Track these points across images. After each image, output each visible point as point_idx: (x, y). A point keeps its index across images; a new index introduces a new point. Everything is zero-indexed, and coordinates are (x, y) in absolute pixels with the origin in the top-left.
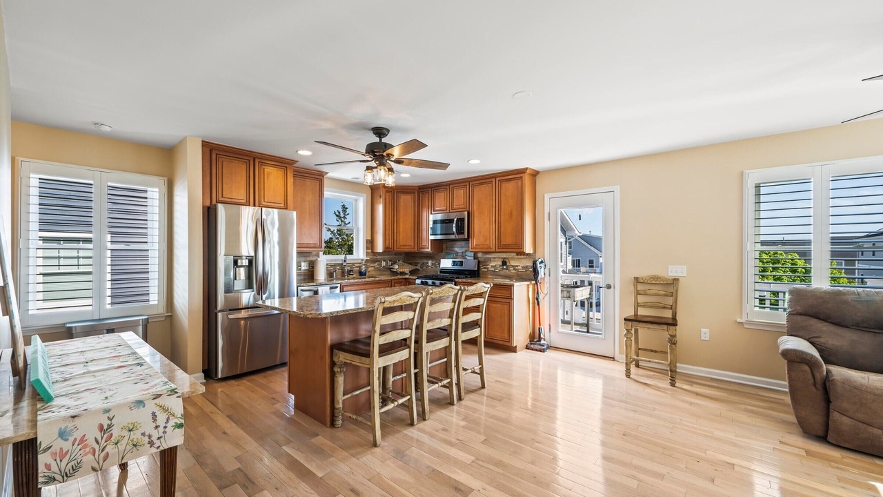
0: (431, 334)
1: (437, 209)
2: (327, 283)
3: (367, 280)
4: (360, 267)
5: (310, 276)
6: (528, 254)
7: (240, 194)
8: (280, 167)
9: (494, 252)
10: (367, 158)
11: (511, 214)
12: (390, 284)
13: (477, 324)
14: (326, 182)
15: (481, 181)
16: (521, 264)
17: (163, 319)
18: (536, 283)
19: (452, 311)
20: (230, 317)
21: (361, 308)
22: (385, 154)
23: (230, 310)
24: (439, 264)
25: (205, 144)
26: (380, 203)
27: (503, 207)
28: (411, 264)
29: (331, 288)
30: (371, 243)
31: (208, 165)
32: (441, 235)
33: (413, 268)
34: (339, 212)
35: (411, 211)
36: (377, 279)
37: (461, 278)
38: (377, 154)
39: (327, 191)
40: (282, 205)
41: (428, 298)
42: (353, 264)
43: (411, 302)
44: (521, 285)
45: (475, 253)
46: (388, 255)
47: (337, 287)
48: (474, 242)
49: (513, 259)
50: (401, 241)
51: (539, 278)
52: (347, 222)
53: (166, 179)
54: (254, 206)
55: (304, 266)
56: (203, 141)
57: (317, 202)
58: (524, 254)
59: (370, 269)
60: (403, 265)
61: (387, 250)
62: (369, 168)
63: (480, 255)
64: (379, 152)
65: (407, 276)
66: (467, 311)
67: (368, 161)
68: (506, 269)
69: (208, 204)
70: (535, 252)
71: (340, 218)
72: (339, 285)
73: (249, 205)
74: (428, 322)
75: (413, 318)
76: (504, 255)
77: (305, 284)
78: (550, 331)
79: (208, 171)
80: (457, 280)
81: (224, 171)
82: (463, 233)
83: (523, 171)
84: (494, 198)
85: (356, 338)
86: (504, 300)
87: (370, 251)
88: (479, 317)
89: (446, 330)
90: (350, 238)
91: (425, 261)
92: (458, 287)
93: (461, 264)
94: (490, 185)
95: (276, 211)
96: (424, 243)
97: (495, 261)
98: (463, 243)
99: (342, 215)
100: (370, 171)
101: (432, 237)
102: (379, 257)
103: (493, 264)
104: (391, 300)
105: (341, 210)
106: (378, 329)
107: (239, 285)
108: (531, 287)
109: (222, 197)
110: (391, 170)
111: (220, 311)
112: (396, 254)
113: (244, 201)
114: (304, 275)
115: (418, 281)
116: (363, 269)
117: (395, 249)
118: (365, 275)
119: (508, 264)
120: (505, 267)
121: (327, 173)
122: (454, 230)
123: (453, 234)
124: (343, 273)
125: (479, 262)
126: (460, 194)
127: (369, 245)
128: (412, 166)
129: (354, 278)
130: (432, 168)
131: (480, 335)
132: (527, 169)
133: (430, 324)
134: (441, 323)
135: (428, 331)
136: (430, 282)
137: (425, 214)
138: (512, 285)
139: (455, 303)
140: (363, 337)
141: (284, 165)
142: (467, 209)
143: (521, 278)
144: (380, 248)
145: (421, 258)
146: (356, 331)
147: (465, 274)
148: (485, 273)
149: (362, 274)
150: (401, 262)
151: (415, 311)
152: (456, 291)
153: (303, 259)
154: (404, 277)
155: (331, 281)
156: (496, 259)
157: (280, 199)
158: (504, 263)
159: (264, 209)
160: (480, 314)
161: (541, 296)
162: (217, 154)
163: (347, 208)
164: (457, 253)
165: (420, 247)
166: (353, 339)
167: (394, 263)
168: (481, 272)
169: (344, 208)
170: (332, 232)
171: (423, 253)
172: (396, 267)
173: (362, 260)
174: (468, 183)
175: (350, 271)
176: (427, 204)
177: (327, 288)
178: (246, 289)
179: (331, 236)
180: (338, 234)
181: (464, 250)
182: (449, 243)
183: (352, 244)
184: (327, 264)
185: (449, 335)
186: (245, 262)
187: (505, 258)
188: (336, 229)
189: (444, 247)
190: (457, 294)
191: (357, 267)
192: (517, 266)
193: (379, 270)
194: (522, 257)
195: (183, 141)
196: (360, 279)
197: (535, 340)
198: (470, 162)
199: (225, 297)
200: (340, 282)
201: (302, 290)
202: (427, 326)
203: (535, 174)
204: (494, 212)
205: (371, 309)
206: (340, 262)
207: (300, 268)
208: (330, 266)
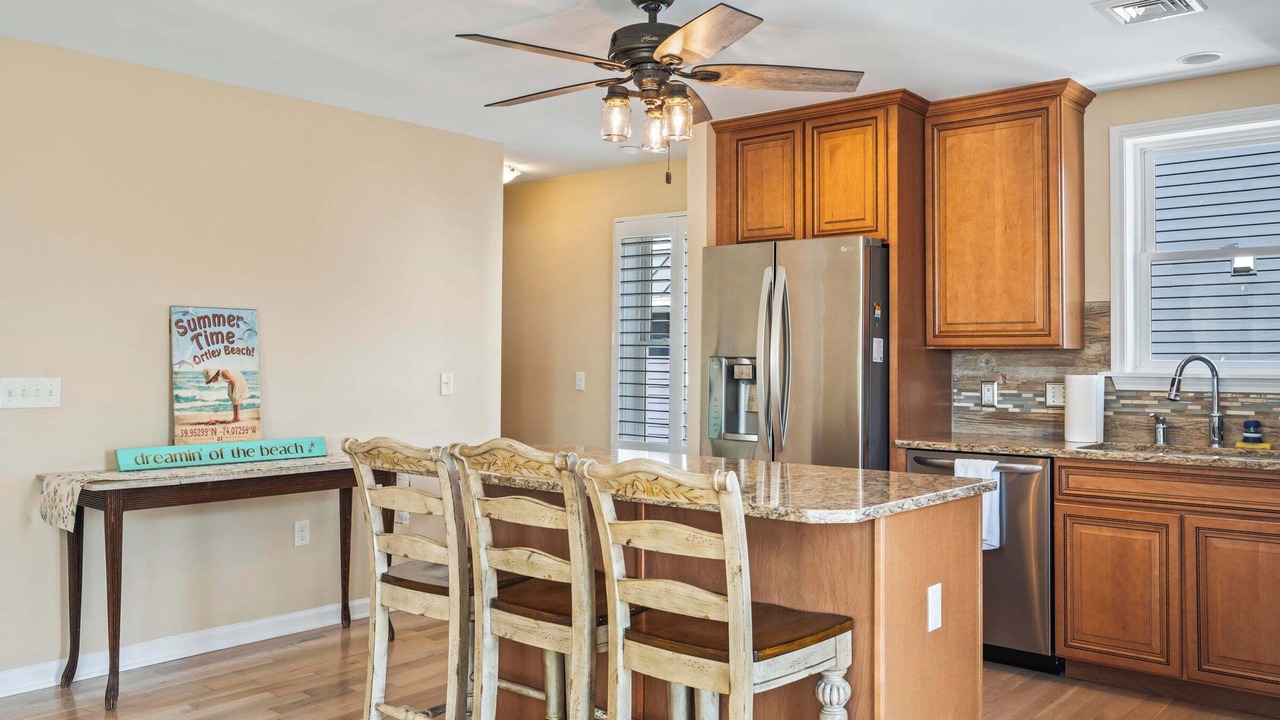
7: (777, 215)
8: (859, 124)
31: (728, 168)
40: (868, 223)
54: (805, 236)
55: (1056, 396)
109: (747, 229)
113: (785, 231)
114: (1056, 424)
153: (1051, 372)
157: (860, 207)
159: (778, 243)
162: (738, 142)
186: (748, 372)
201: (920, 462)
207: (1038, 399)
208: (1155, 398)
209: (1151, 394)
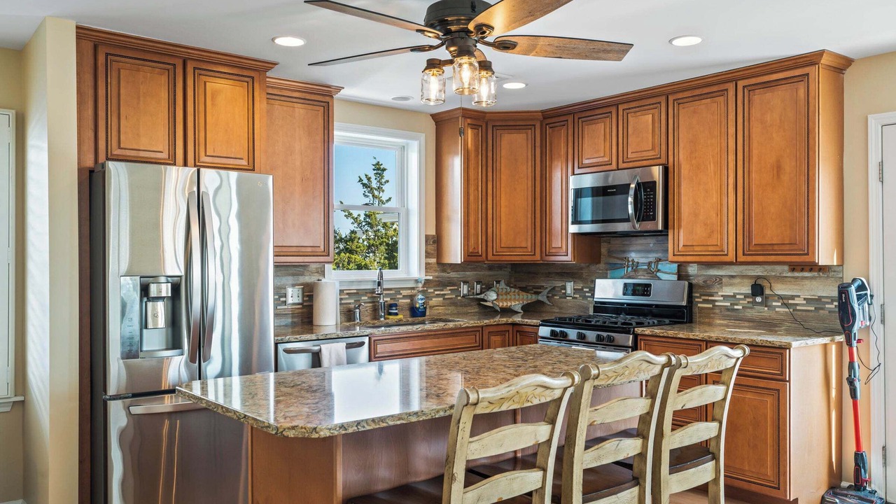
0: (591, 478)
1: (586, 162)
2: (340, 333)
3: (428, 327)
4: (412, 297)
5: (305, 318)
6: (823, 269)
7: (156, 142)
8: (238, 77)
9: (731, 263)
10: (430, 39)
11: (778, 168)
12: (480, 340)
13: (708, 452)
14: (338, 111)
15: (698, 92)
16: (805, 290)
17: (8, 409)
18: (849, 343)
19: (645, 419)
20: (136, 410)
21: (416, 413)
22: (471, 26)
23: (134, 395)
24: (592, 290)
25: (83, 33)
26: (456, 153)
27: (755, 152)
28: (524, 289)
29: (349, 346)
30: (435, 243)
31: (89, 78)
32: (593, 222)
33: (530, 298)
34: (369, 179)
35: (525, 170)
36: (451, 325)
37: (649, 325)
38: (453, 28)
39: (340, 130)
40: (244, 162)
41: (588, 387)
42: (398, 291)
43: (543, 400)
44: (807, 346)
45: (681, 266)
46: (474, 269)
47: (362, 344)
48: (681, 238)
49: (780, 279)
50: (504, 238)
51: (855, 329)
52: (384, 199)
53: (12, 113)
54: (185, 164)
55: (293, 296)
56: (78, 27)
57: (320, 154)
58: (813, 267)
59: (434, 301)
60: (507, 293)
61: (472, 259)
62: (432, 64)
63: (693, 270)
64: (458, 22)
65: (517, 319)
66: (683, 419)
67: (431, 48)
68: (763, 304)
69: (89, 162)
70: (841, 265)
71: (371, 190)
72: (366, 340)
73: (175, 164)
74: (587, 448)
75: (549, 441)
76: (757, 271)
77: (292, 338)
78: (885, 464)
79: (90, 92)
80: (639, 330)
81: (122, 91)
82: (654, 218)
83: (811, 59)
84: (732, 130)
85: (404, 481)
86: (762, 383)
87: (433, 260)
88: (714, 434)
89: (629, 466)
90: (391, 232)
91: (559, 284)
92: (662, 359)
93: (644, 290)
94: (721, 99)
95: (234, 175)
96: (557, 242)
97: (731, 285)
98: (651, 242)
99: (374, 184)
100: (435, 71)
101: (573, 229)
102: (453, 275)
103: (728, 291)
104: (492, 396)
105: (372, 174)
106: (459, 471)
107: (154, 340)
108: (833, 349)
109: (119, 147)
110: (485, 66)
111: (115, 398)
112: (491, 268)
113: (165, 155)
114: (293, 316)
115: (544, 331)
116: (419, 302)
117: (490, 257)
118: (423, 314)
119: (767, 292)
120: (759, 299)
121: (339, 89)
122: (631, 210)
123: (627, 220)
124: (375, 310)
125: (691, 286)
126: (643, 124)
127: (432, 248)
128: (538, 54)
129: (398, 324)
130: (586, 57)
131: (716, 480)
132: (821, 53)
133: (592, 453)
134: (617, 450)
135: (586, 472)
136: (572, 334)
137: (557, 176)
138: (787, 347)
139: (653, 397)
140: (423, 478)
141: (246, 73)
142: (663, 161)
143: (805, 328)
144: (455, 252)
145: (548, 275)
146: (405, 464)
147: (654, 316)
148: (708, 314)
149: (416, 313)
150: (502, 285)
151: (553, 422)
152: (657, 370)
153: (290, 280)
154: (510, 320)
155: (348, 328)
156: (737, 281)
157: (240, 148)
158: (757, 290)
159: (202, 170)
160: (715, 425)
161: (860, 373)
162: (107, 55)
163: (384, 170)
164: (635, 267)
165: (545, 252)
166: (397, 484)
167: (489, 287)
168: (695, 310)
169: (379, 170)
170: (355, 219)
171: (553, 264)
172: (492, 296)
173: (417, 281)
174: (663, 99)
175: (391, 306)
176: (563, 151)
177: (340, 346)
178: (167, 349)
179: (352, 227)
180: (369, 224)
181: (652, 257)
182: (617, 242)
183: (396, 243)
184: (341, 291)
185: (637, 481)
186: (166, 290)
187: (759, 277)
188: (362, 213)
189: (604, 250)
190: (660, 375)
191: (405, 297)
192: (793, 297)
193: (453, 303)
194: (806, 274)
195: (39, 30)
196: (413, 324)
197: (845, 484)
198: (675, 42)
199: (128, 367)
200: (369, 331)
201: (288, 351)
202: (584, 459)
203: (842, 65)
204: (732, 165)
205: (442, 414)
206: (370, 286)
207: (282, 299)
208: (348, 294)
209: (345, 292)
